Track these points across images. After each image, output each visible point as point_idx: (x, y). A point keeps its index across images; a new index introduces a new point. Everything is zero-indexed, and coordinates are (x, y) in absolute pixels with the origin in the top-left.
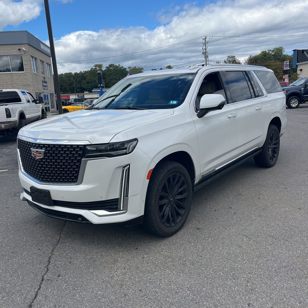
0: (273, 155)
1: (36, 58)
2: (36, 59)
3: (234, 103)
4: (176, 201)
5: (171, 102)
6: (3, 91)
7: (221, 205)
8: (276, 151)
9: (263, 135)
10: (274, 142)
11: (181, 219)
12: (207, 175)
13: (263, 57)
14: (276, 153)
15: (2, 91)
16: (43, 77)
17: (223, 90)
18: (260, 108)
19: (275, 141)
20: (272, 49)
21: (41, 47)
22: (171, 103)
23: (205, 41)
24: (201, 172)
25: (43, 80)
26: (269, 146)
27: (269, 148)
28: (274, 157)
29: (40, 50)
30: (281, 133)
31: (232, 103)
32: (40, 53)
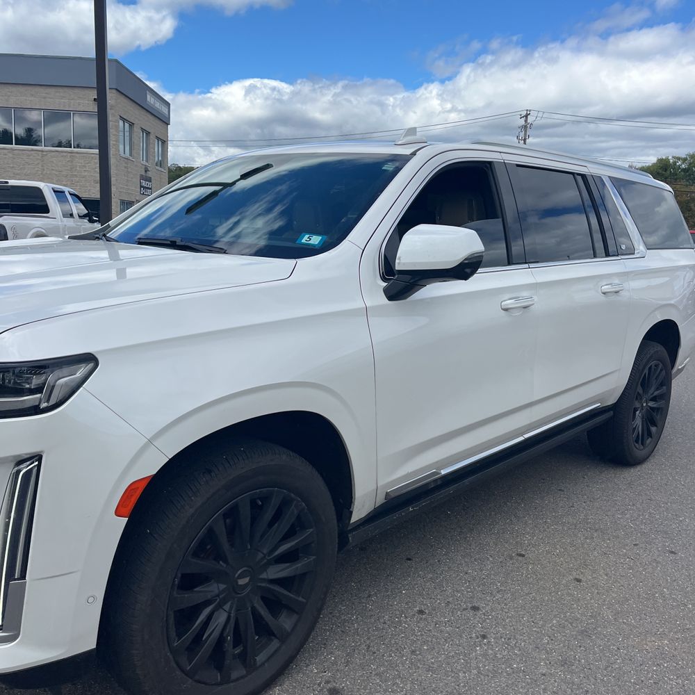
0: (645, 428)
1: (133, 124)
2: (131, 125)
3: (531, 265)
4: (263, 585)
5: (305, 239)
6: (9, 184)
7: (450, 590)
8: (655, 418)
9: (620, 370)
10: (653, 392)
11: (276, 651)
12: (404, 491)
13: (660, 171)
14: (654, 424)
15: (7, 183)
16: (144, 167)
17: (500, 220)
18: (617, 289)
19: (657, 389)
20: (684, 156)
21: (148, 99)
22: (303, 241)
23: (526, 121)
24: (381, 483)
25: (143, 173)
26: (637, 405)
27: (635, 410)
28: (650, 434)
29: (145, 107)
30: (678, 366)
31: (526, 263)
32: (143, 112)
